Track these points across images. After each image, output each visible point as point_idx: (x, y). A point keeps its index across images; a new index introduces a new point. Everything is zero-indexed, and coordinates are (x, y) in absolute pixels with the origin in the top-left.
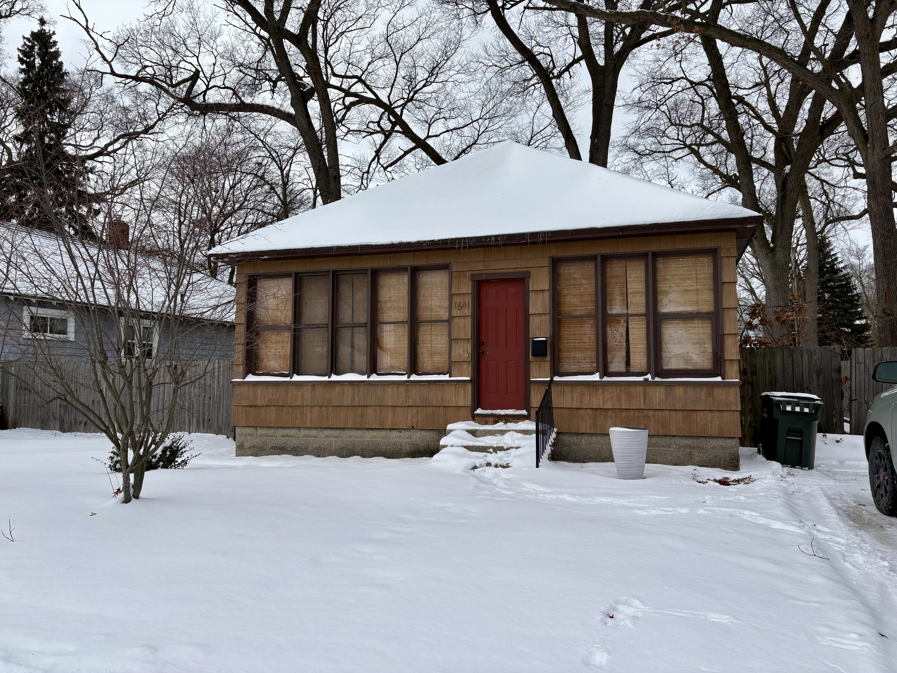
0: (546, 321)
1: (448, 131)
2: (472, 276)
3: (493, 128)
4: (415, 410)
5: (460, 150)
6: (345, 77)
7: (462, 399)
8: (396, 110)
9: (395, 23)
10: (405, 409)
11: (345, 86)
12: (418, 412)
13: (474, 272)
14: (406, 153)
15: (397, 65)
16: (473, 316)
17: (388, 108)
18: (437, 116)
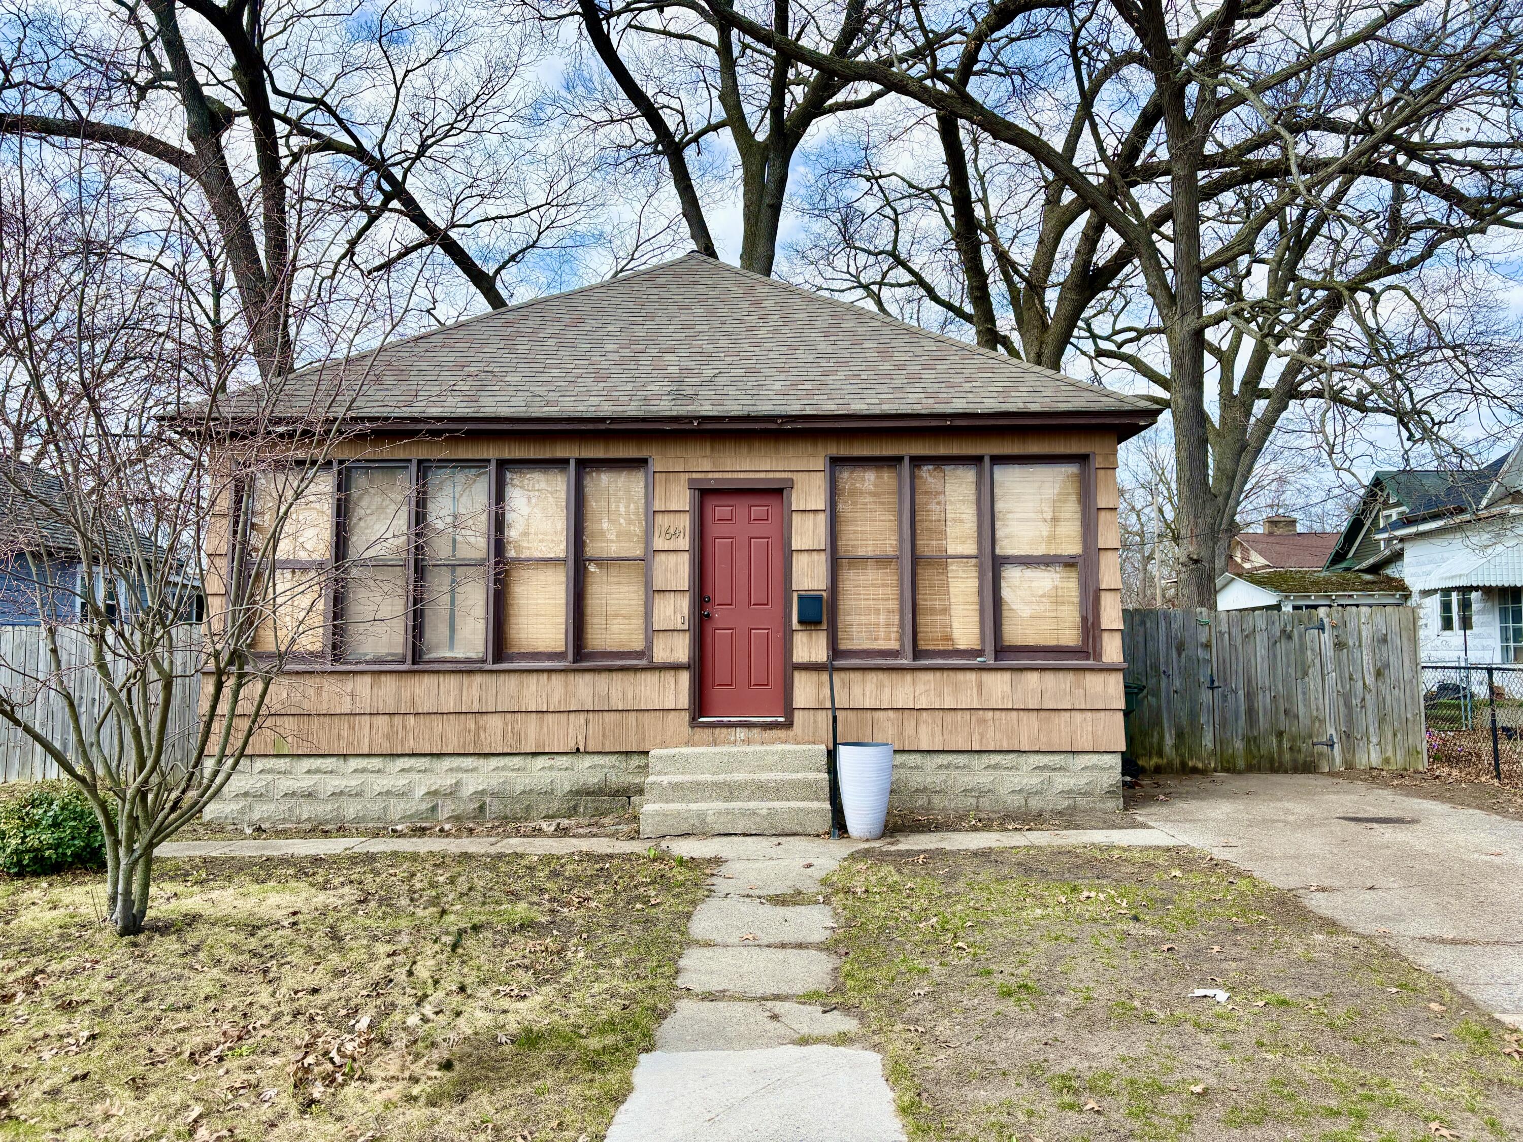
0: (821, 563)
1: (487, 219)
2: (691, 481)
3: (566, 222)
4: (582, 717)
5: (507, 257)
6: (293, 97)
7: (672, 697)
8: (394, 170)
9: (396, 14)
10: (563, 717)
11: (293, 115)
12: (587, 721)
13: (694, 476)
14: (408, 251)
15: (398, 90)
16: (691, 551)
17: (379, 166)
18: (467, 192)
